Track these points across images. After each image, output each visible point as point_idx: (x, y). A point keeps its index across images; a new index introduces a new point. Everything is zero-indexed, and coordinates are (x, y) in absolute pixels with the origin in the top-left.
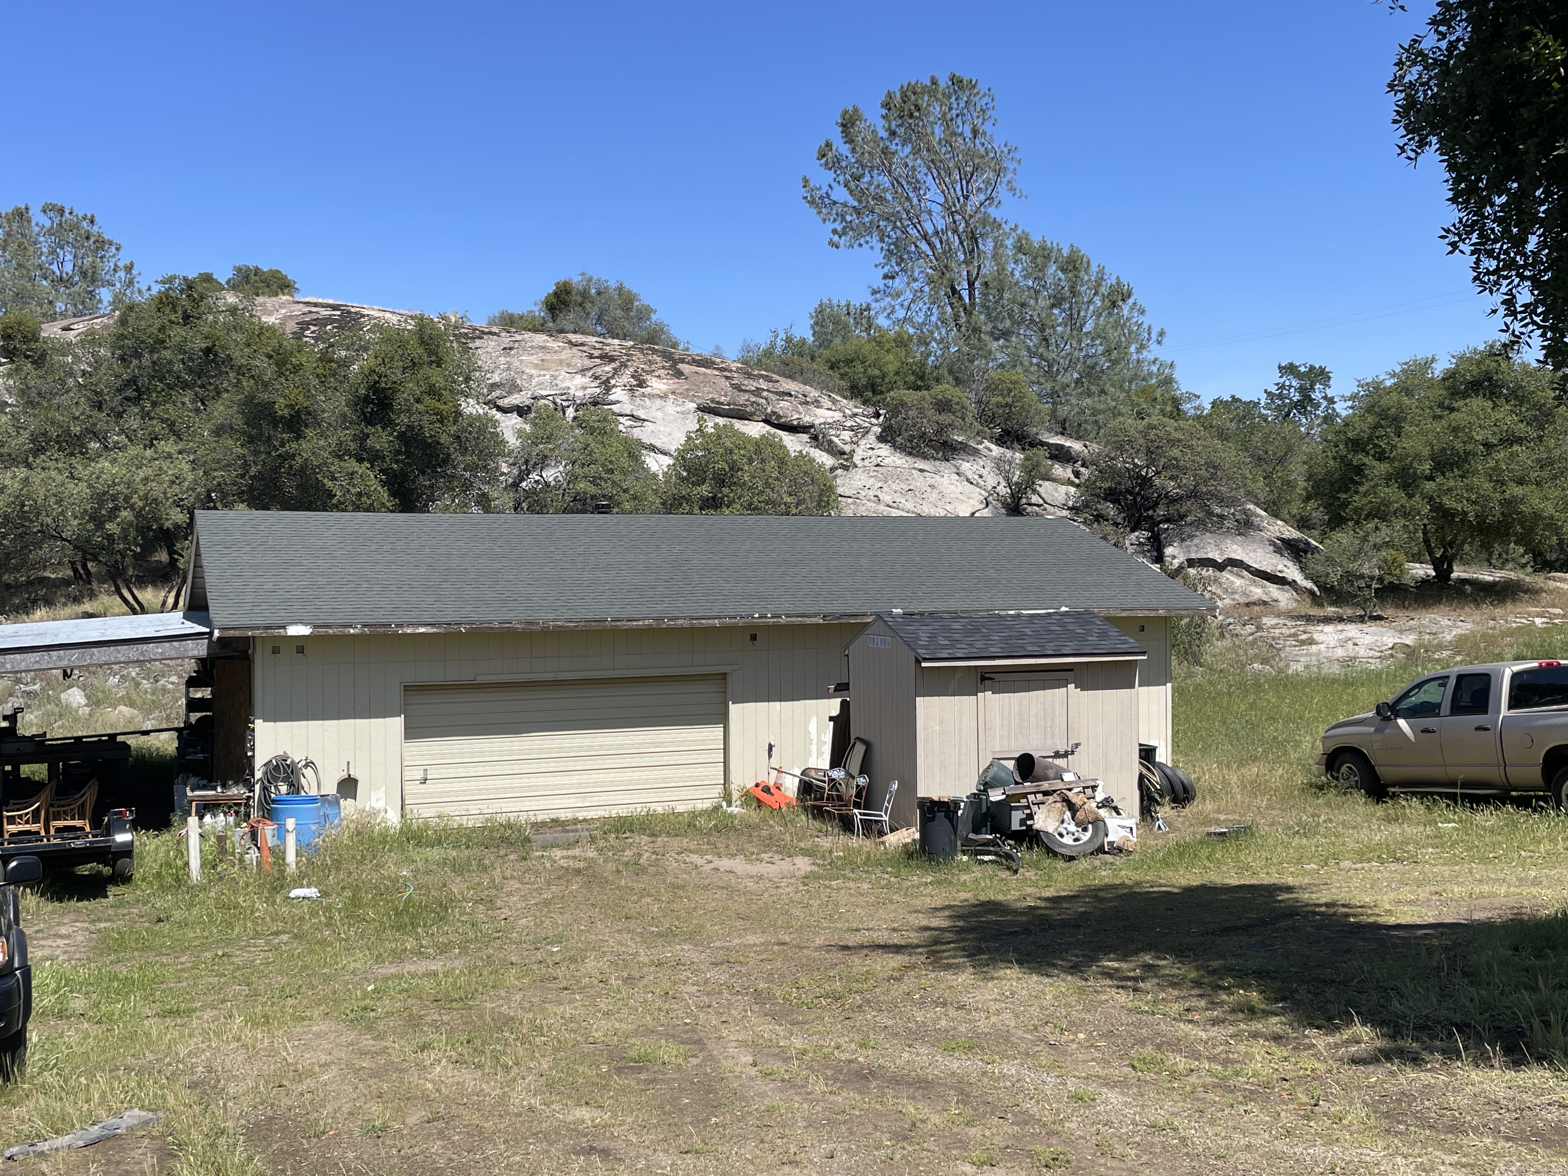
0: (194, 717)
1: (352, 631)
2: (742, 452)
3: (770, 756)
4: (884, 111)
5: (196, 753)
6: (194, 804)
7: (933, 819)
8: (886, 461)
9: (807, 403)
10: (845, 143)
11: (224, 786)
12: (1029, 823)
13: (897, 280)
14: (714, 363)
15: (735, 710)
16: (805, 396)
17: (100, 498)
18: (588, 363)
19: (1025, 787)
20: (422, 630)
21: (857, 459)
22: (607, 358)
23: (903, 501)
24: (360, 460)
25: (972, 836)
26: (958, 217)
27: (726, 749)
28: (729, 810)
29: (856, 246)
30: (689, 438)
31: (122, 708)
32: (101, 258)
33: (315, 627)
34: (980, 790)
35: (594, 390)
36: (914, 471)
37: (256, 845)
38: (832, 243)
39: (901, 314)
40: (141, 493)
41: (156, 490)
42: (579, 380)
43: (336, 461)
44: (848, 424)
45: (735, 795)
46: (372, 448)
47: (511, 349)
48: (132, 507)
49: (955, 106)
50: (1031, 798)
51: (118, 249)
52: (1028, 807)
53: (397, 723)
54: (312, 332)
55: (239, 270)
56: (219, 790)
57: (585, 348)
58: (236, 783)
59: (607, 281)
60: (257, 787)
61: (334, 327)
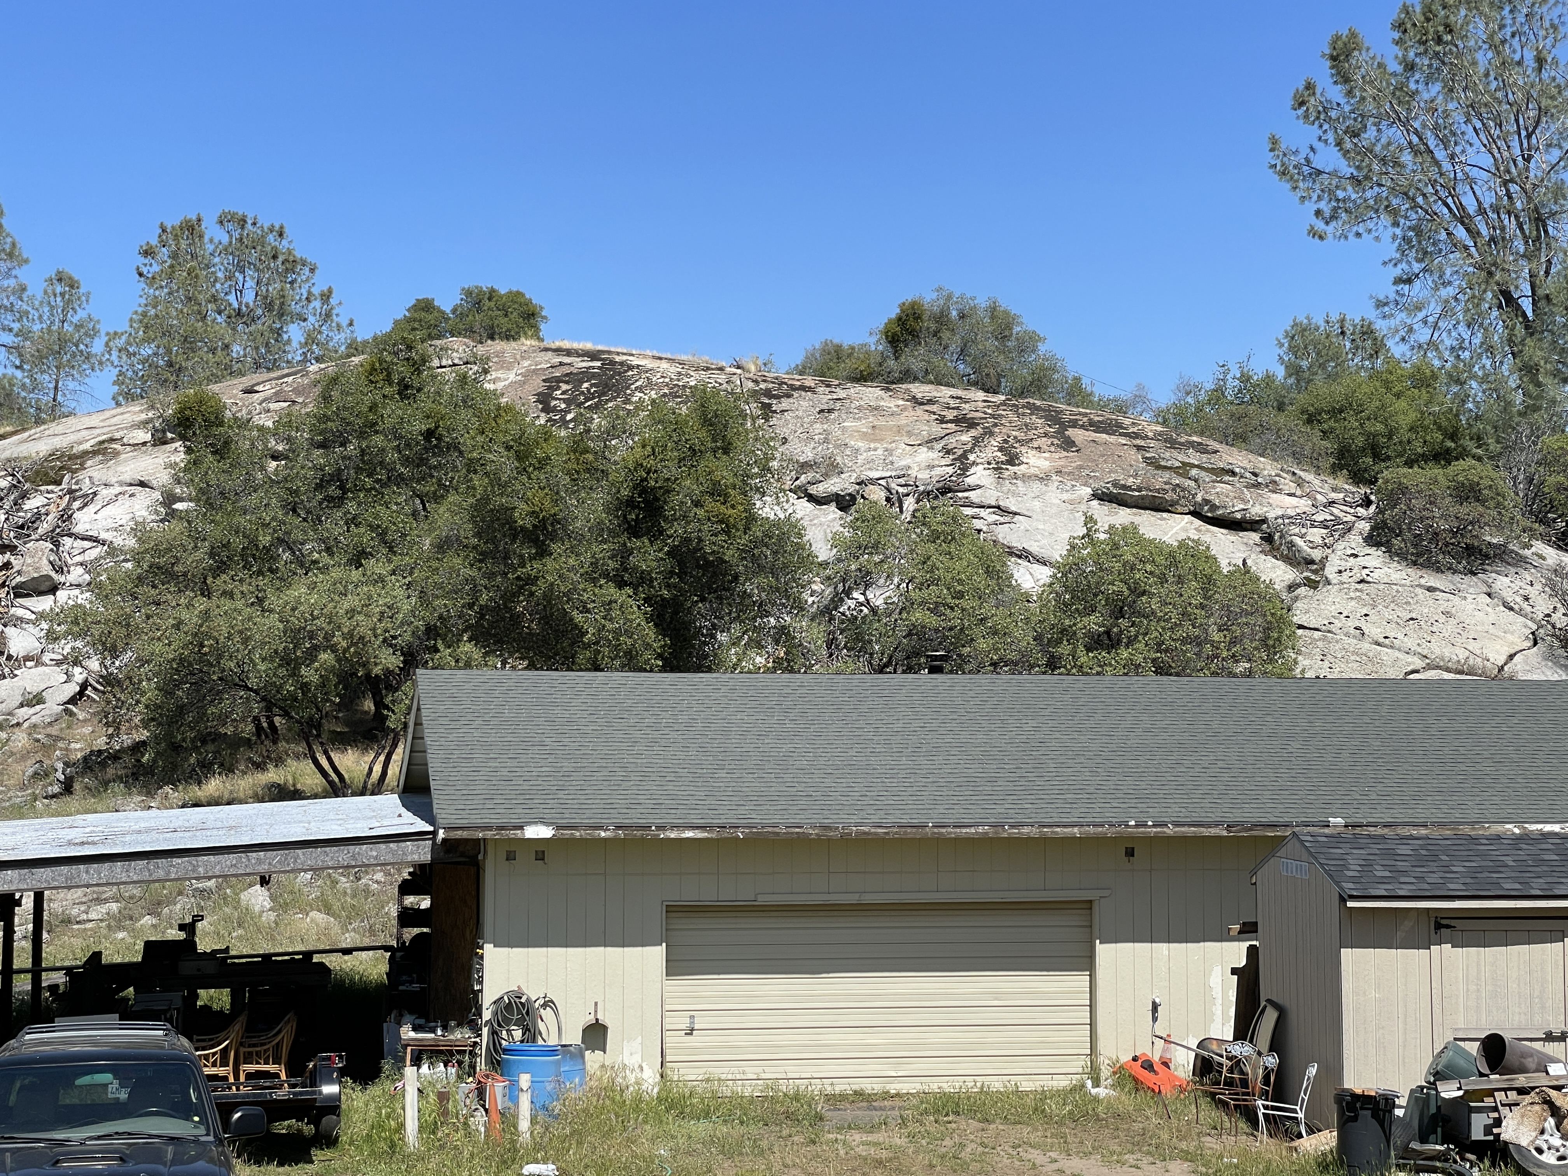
0: (411, 933)
1: (603, 834)
2: (1149, 567)
3: (1155, 1019)
4: (1397, 35)
5: (411, 982)
6: (409, 1049)
7: (1355, 1119)
8: (1376, 575)
9: (1258, 485)
10: (1335, 83)
11: (445, 1028)
12: (1495, 1131)
13: (1417, 284)
14: (1120, 426)
15: (1104, 952)
16: (1255, 475)
17: (295, 635)
18: (938, 430)
19: (1490, 1082)
20: (689, 834)
21: (1330, 571)
22: (965, 422)
23: (1400, 636)
24: (621, 584)
25: (1415, 1145)
26: (1513, 188)
27: (1092, 1006)
28: (1094, 1091)
29: (1351, 236)
30: (1073, 547)
31: (314, 914)
32: (292, 283)
33: (559, 828)
34: (1429, 1082)
35: (945, 470)
36: (1419, 591)
37: (483, 1106)
38: (1314, 233)
39: (1423, 335)
40: (346, 630)
41: (364, 625)
42: (925, 455)
43: (590, 586)
44: (1320, 517)
45: (1105, 1072)
46: (635, 568)
47: (830, 411)
48: (333, 649)
49: (1509, 21)
50: (1500, 1096)
51: (312, 270)
52: (1495, 1109)
53: (657, 954)
54: (563, 393)
55: (468, 293)
56: (439, 1032)
57: (934, 408)
58: (460, 1025)
59: (973, 298)
60: (485, 1031)
61: (592, 385)
